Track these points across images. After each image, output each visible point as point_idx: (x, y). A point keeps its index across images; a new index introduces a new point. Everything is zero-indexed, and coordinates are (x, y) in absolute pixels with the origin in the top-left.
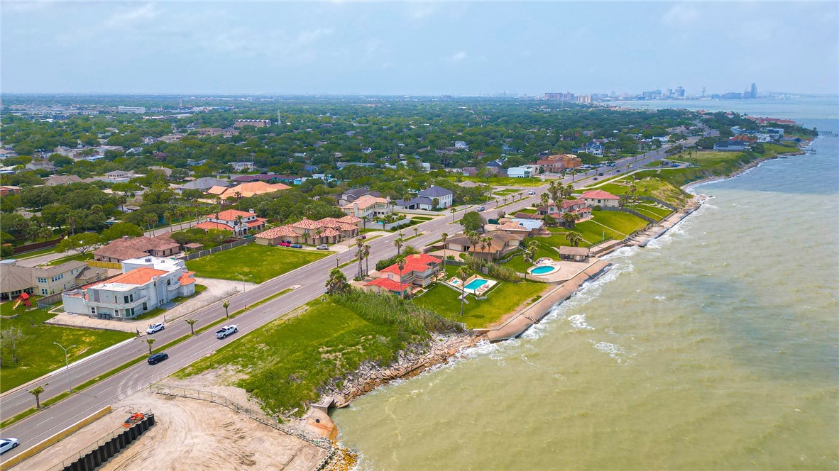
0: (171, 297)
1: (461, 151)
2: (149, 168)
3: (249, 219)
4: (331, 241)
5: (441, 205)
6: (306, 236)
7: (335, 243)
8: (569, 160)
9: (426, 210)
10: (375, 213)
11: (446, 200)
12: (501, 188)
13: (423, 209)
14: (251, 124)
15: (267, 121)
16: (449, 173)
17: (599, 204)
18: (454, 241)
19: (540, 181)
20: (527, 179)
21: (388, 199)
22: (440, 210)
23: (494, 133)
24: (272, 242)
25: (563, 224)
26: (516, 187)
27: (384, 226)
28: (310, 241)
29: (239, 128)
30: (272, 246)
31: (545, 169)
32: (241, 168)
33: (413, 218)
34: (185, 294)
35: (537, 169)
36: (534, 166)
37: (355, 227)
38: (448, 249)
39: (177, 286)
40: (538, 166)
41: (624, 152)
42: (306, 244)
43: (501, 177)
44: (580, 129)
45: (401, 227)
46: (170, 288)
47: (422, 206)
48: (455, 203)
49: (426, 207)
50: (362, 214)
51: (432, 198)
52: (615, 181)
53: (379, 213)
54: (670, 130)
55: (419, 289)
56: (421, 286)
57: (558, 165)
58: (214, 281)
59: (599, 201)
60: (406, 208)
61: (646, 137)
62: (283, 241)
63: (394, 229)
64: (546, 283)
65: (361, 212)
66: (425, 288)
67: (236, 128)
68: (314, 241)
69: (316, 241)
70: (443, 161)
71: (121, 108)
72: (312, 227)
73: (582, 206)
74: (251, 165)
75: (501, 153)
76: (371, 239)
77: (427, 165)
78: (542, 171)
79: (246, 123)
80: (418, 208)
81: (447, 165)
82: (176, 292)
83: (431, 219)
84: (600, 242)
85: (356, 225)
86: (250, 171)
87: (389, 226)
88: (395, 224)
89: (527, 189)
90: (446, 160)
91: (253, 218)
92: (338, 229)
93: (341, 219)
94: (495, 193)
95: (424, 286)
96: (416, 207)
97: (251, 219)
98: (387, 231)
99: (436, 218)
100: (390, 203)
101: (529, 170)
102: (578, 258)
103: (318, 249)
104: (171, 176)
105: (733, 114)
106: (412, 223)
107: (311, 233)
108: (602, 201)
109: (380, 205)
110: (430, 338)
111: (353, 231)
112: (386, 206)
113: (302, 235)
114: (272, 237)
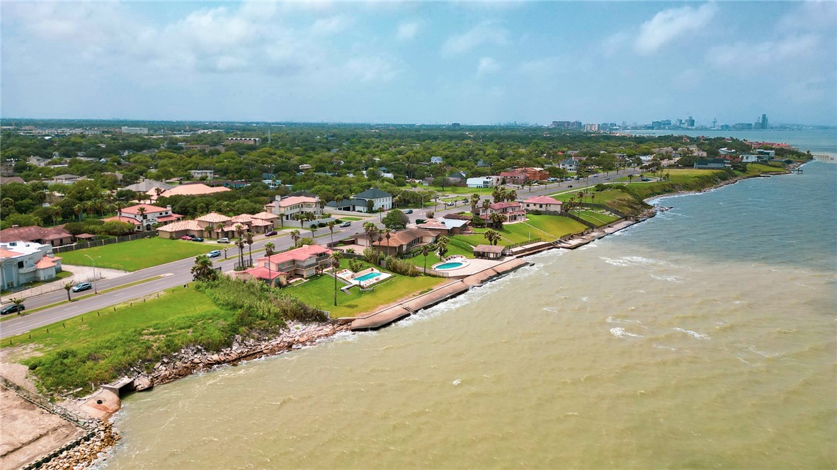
0: (23, 280)
2: (102, 174)
3: (161, 214)
4: (237, 235)
5: (377, 208)
6: (210, 229)
8: (535, 173)
9: (361, 212)
10: (303, 212)
11: (384, 203)
12: (453, 196)
13: (358, 211)
14: (241, 142)
15: (257, 139)
17: (541, 209)
18: (363, 236)
20: (485, 189)
21: (316, 199)
22: (374, 212)
23: (478, 151)
24: (174, 235)
25: (491, 225)
27: (302, 223)
28: (214, 236)
29: (227, 146)
30: (174, 239)
31: (507, 180)
32: (200, 176)
34: (42, 279)
35: (498, 180)
36: (497, 177)
37: (269, 223)
38: (357, 244)
39: (31, 269)
40: (501, 178)
41: (602, 168)
42: (210, 238)
43: (459, 187)
45: (322, 225)
46: (22, 271)
47: (357, 208)
48: (395, 206)
50: (283, 211)
51: (368, 200)
55: (300, 279)
56: (302, 276)
57: (522, 177)
59: (541, 206)
60: (339, 209)
62: (186, 235)
63: (313, 227)
64: (445, 277)
65: (282, 209)
66: (306, 279)
67: (224, 146)
69: (220, 234)
71: (125, 129)
73: (517, 209)
74: (211, 173)
76: (283, 235)
78: (504, 182)
79: (237, 141)
80: (354, 210)
82: (32, 276)
83: (360, 219)
84: (526, 242)
85: (272, 222)
86: (209, 178)
87: (307, 224)
88: (315, 222)
91: (167, 213)
92: (249, 224)
93: (257, 216)
94: (443, 199)
95: (305, 277)
96: (351, 209)
97: (164, 214)
99: (367, 219)
100: (319, 203)
101: (488, 180)
103: (219, 242)
104: (121, 181)
105: (732, 139)
106: (338, 223)
107: (215, 226)
108: (544, 206)
109: (308, 204)
110: (284, 326)
111: (266, 227)
112: (314, 205)
113: (207, 228)
114: (174, 230)
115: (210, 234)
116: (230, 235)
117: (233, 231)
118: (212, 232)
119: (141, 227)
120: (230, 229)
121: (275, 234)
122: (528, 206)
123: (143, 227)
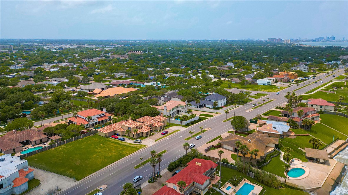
1: (230, 68)
2: (73, 76)
4: (145, 135)
5: (219, 106)
6: (129, 132)
7: (147, 137)
8: (292, 75)
9: (209, 108)
10: (178, 111)
11: (222, 102)
12: (254, 93)
13: (208, 108)
14: (135, 53)
15: (142, 51)
16: (224, 80)
17: (321, 109)
18: (227, 143)
19: (277, 87)
20: (269, 86)
21: (186, 102)
22: (218, 109)
24: (107, 135)
25: (303, 127)
26: (263, 92)
27: (181, 122)
28: (131, 136)
30: (107, 137)
31: (278, 80)
32: (119, 76)
33: (201, 115)
34: (17, 193)
35: (273, 80)
36: (272, 79)
37: (162, 124)
38: (223, 148)
40: (274, 78)
41: (320, 69)
42: (129, 137)
43: (253, 85)
44: (291, 57)
45: (192, 123)
47: (207, 106)
48: (227, 104)
49: (210, 106)
50: (169, 113)
51: (214, 101)
52: (322, 90)
53: (180, 111)
54: (340, 57)
57: (286, 78)
58: (50, 175)
59: (321, 107)
60: (197, 107)
61: (328, 61)
62: (114, 134)
63: (188, 125)
64: (302, 190)
65: (168, 112)
67: (128, 55)
68: (133, 135)
69: (135, 136)
70: (220, 74)
72: (132, 126)
73: (313, 112)
74: (124, 75)
75: (252, 69)
76: (172, 133)
77: (212, 76)
78: (276, 82)
79: (133, 53)
80: (205, 106)
81: (223, 76)
82: (9, 192)
83: (212, 116)
84: (332, 143)
85: (164, 122)
86: (123, 78)
87: (184, 123)
88: (188, 121)
89: (270, 94)
90: (222, 73)
91: (103, 114)
92: (151, 126)
93: (155, 118)
94: (251, 96)
96: (203, 106)
97: (102, 115)
98: (183, 126)
99: (216, 116)
100: (187, 105)
101: (270, 81)
102: (321, 161)
103: (134, 142)
104: (82, 81)
106: (200, 119)
107: (132, 130)
108: (323, 107)
109: (181, 106)
111: (161, 127)
112: (185, 107)
113: (127, 131)
114: (107, 132)
115: (129, 134)
116: (141, 135)
117: (142, 133)
118: (130, 133)
119: (88, 125)
120: (141, 131)
121: (167, 132)
122: (312, 106)
123: (90, 125)
